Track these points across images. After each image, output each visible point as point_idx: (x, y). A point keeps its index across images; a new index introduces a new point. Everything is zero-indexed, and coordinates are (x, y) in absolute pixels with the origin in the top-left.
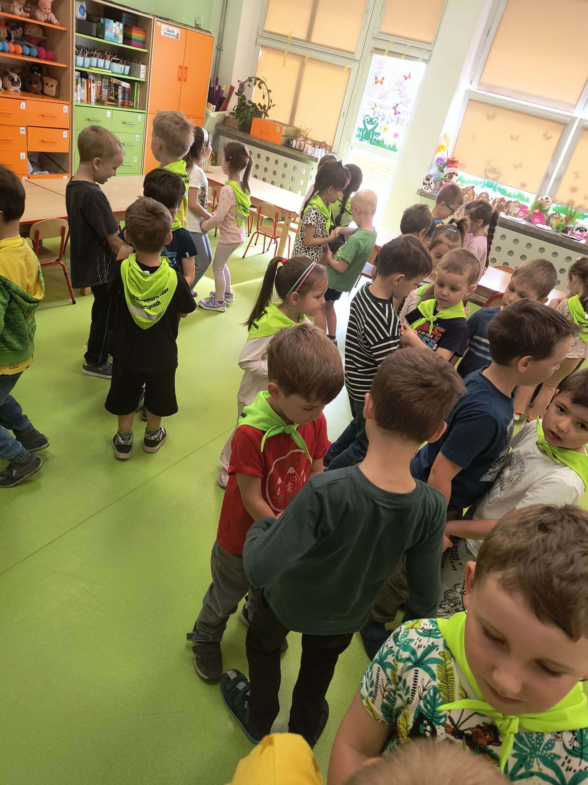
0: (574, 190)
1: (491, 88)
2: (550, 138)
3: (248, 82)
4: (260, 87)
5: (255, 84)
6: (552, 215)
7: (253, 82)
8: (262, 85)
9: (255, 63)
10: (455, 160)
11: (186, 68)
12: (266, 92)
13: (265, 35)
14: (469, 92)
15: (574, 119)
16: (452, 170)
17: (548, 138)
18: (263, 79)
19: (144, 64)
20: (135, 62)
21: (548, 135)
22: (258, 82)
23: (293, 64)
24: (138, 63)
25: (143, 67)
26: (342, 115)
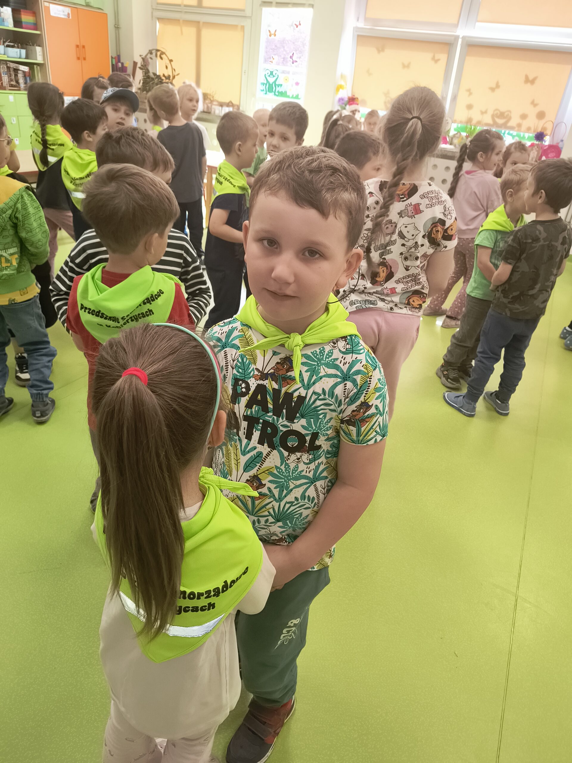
0: (470, 107)
1: (376, 22)
2: (439, 60)
3: (149, 55)
4: (161, 58)
5: (156, 56)
6: (454, 135)
7: (154, 54)
8: (163, 56)
9: (153, 36)
10: (354, 97)
11: (84, 47)
12: (168, 62)
13: (160, 7)
14: (356, 29)
15: (457, 38)
16: (353, 107)
17: (436, 61)
18: (163, 50)
19: (39, 46)
20: (31, 45)
21: (436, 58)
22: (159, 53)
23: (190, 32)
24: (33, 45)
25: (38, 49)
26: (243, 73)
